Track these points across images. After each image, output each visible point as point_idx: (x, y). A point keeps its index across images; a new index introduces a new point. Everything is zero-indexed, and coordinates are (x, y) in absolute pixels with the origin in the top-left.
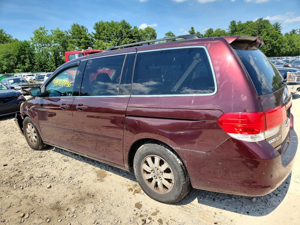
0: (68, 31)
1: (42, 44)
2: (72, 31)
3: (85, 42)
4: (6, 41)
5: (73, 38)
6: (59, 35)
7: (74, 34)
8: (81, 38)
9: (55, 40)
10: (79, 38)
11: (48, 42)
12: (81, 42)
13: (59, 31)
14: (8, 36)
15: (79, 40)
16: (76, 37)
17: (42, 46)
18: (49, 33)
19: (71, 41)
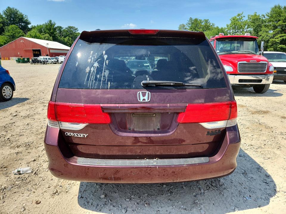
0: (265, 15)
1: (235, 30)
2: (270, 14)
3: (282, 25)
4: (208, 29)
5: (270, 21)
6: (255, 19)
7: (272, 17)
8: (279, 20)
9: (249, 25)
10: (276, 21)
11: (241, 28)
12: (277, 25)
13: (255, 15)
14: (211, 24)
15: (275, 23)
16: (273, 20)
17: (235, 32)
18: (245, 19)
19: (266, 25)
